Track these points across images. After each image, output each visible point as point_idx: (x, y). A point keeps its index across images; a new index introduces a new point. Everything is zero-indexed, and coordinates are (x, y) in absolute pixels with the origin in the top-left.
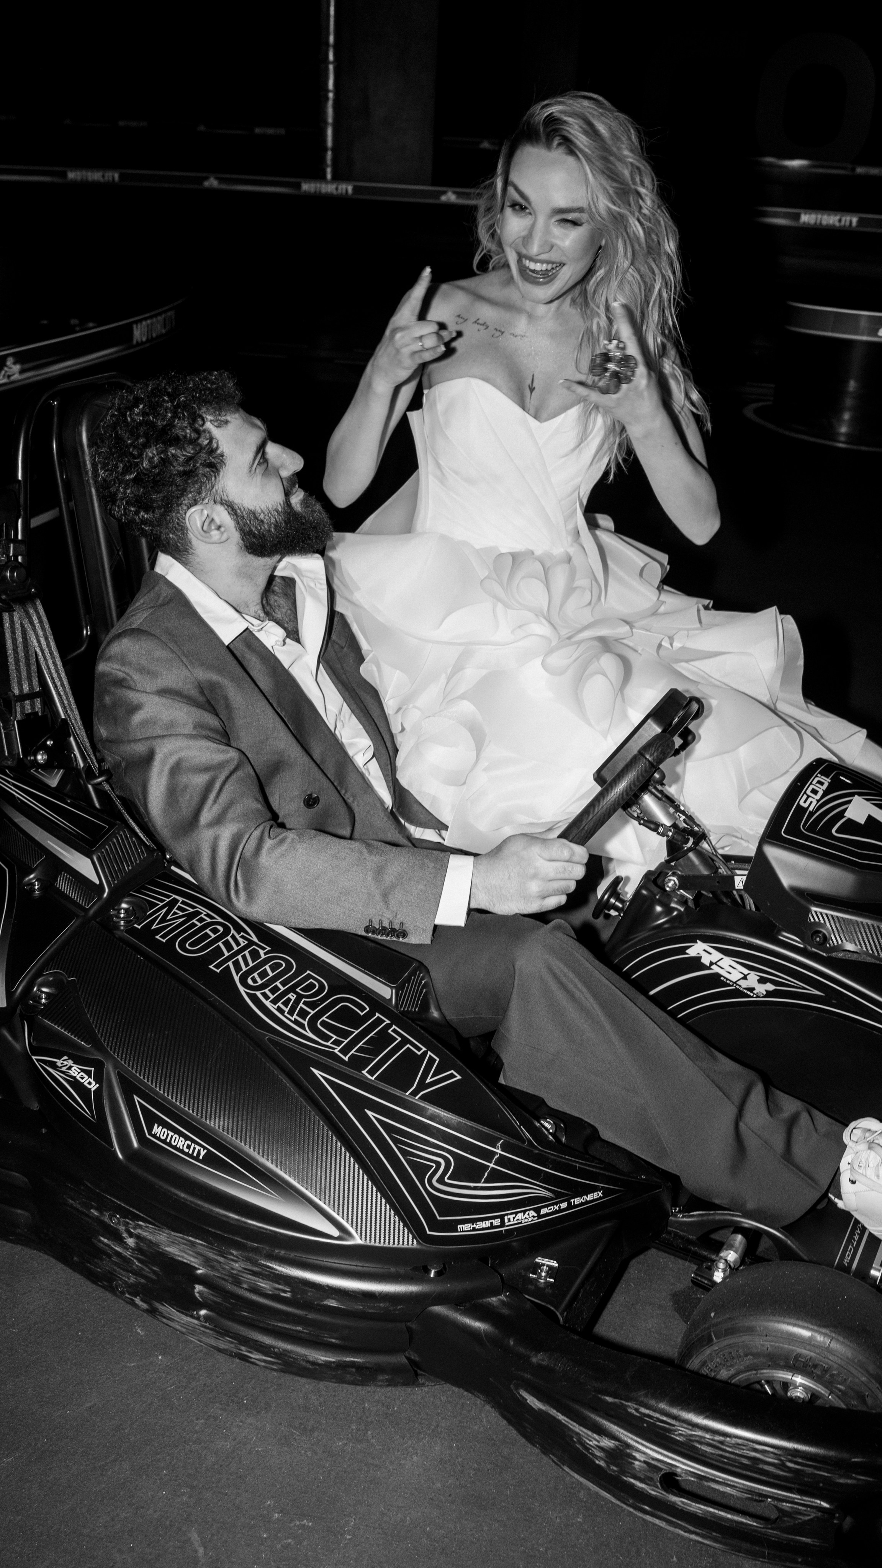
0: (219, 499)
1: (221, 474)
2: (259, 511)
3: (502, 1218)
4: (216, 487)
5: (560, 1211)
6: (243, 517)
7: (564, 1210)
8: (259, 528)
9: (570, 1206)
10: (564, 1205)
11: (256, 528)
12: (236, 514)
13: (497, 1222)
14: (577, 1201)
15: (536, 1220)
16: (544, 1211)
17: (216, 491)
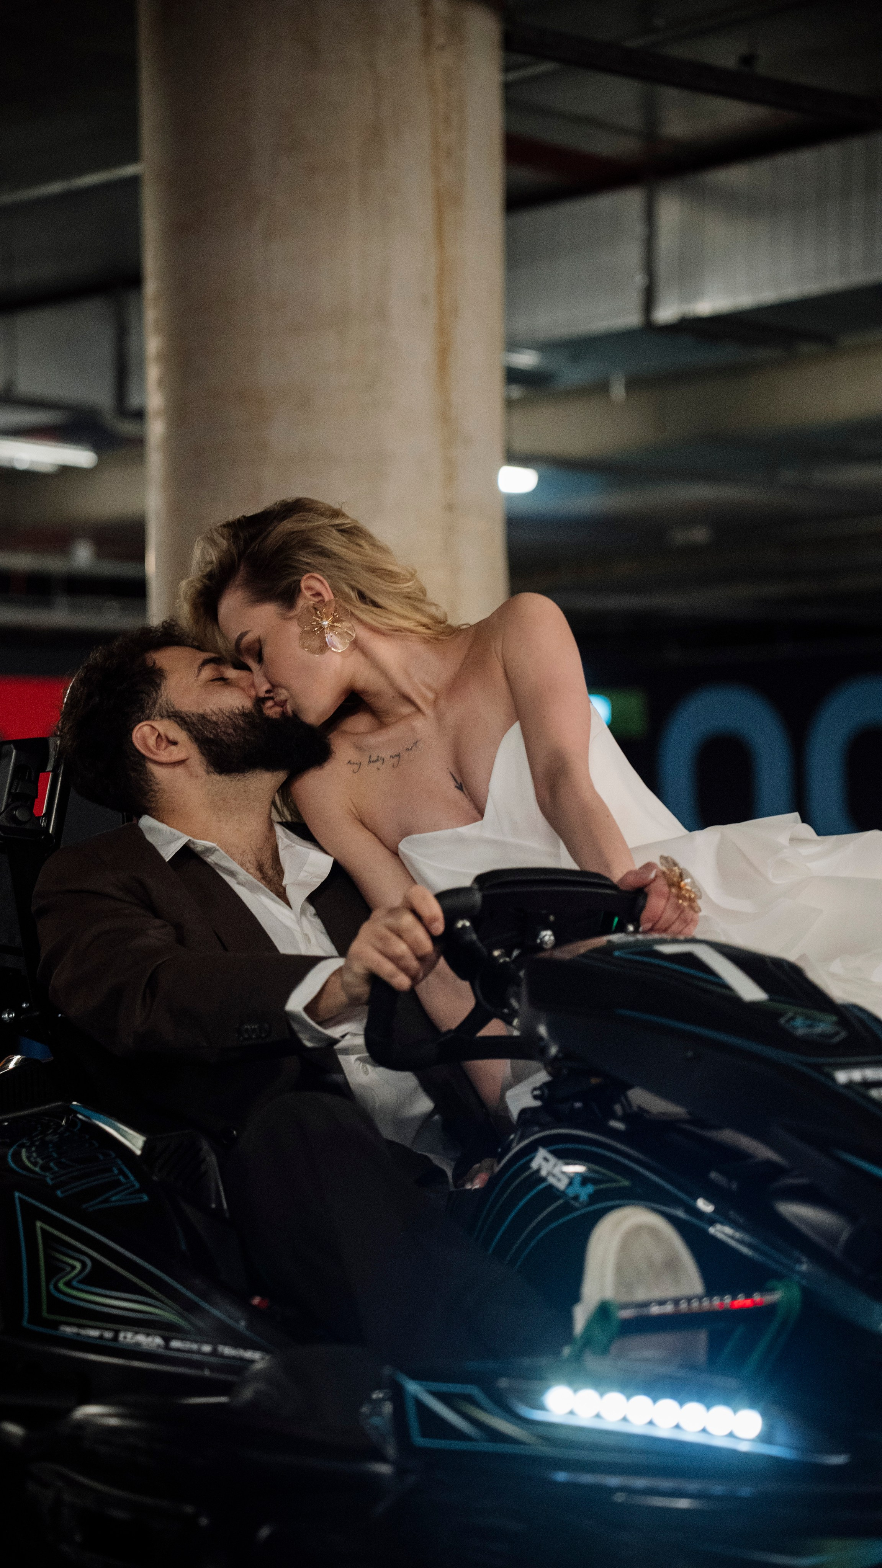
0: (165, 713)
1: (163, 688)
2: (210, 713)
3: (117, 1332)
4: (160, 700)
5: (199, 1352)
6: (194, 724)
7: (205, 1354)
8: (214, 732)
9: (214, 1353)
10: (207, 1348)
11: (211, 732)
12: (186, 723)
13: (108, 1335)
14: (227, 1351)
15: (161, 1351)
16: (175, 1344)
17: (160, 705)
